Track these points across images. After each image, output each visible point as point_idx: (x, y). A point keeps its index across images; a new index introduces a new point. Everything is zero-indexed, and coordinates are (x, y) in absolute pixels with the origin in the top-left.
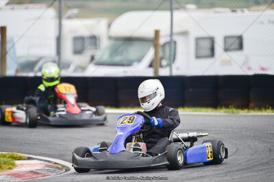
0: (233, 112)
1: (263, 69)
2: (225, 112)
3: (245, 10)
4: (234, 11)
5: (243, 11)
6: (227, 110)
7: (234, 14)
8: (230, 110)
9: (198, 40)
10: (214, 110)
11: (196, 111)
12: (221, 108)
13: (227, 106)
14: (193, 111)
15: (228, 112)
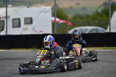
0: (35, 50)
1: (41, 32)
2: (31, 50)
3: (33, 6)
4: (28, 7)
5: (32, 7)
6: (32, 49)
7: (29, 9)
8: (34, 49)
9: (13, 20)
10: (27, 50)
11: (19, 50)
12: (29, 48)
13: (32, 48)
14: (17, 50)
15: (33, 50)
